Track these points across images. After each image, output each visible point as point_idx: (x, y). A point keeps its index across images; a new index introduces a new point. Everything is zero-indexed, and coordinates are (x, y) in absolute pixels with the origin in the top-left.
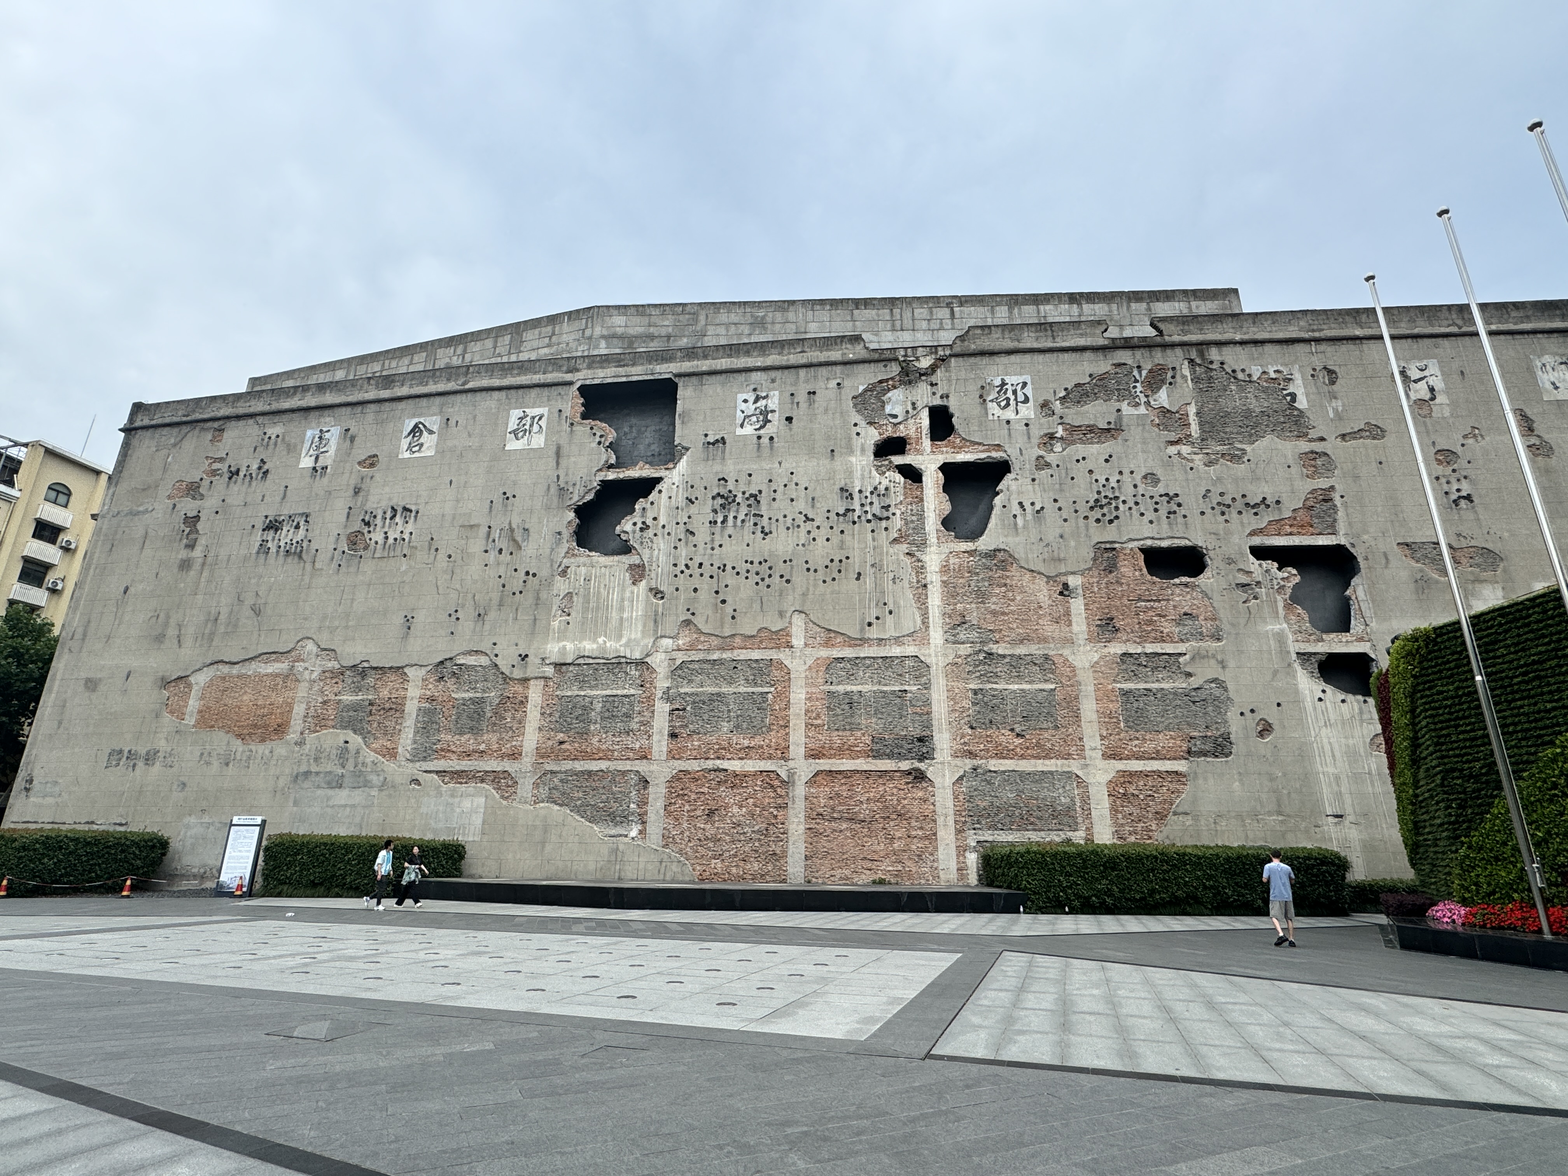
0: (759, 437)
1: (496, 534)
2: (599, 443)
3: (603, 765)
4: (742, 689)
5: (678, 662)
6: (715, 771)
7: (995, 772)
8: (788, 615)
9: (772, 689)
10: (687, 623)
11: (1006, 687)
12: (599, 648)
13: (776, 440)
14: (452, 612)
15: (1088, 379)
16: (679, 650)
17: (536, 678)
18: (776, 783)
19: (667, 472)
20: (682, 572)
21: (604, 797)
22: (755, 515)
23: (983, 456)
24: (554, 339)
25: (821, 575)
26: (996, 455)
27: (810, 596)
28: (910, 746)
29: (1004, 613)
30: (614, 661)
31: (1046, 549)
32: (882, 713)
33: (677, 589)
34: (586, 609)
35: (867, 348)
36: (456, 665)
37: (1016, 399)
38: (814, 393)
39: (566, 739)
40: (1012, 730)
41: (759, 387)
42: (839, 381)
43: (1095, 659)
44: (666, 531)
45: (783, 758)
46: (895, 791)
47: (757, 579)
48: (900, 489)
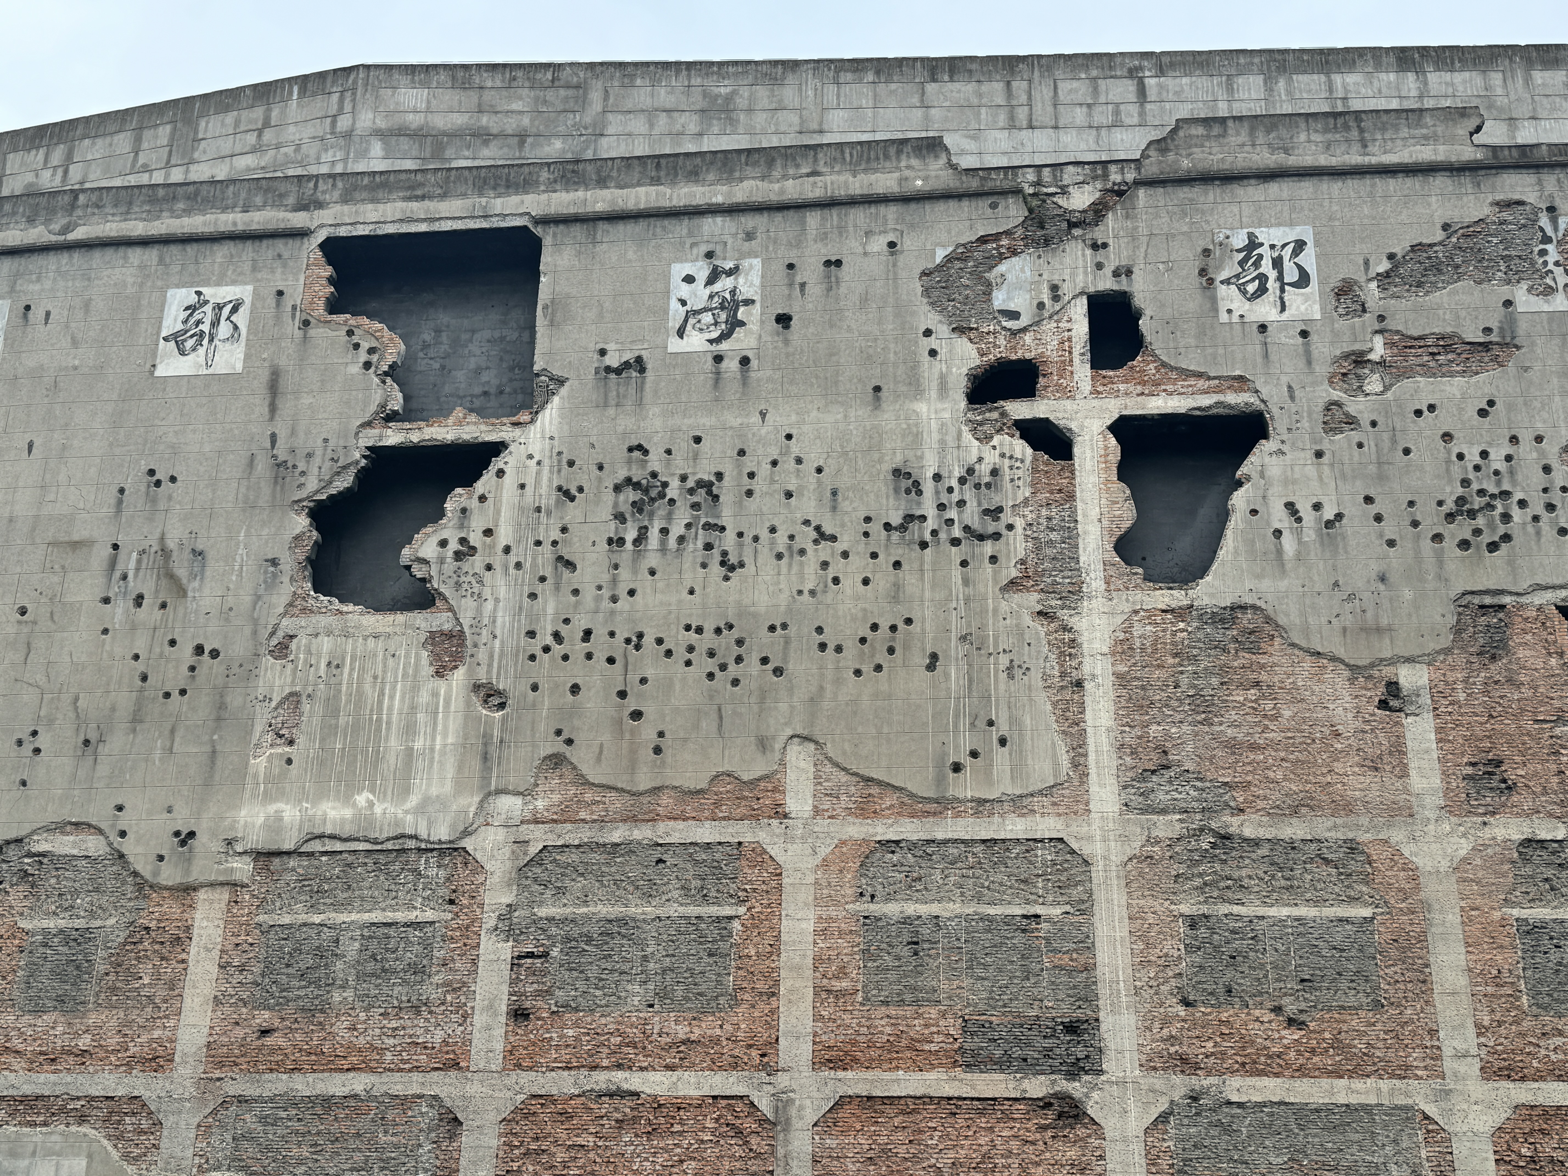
0: (718, 359)
1: (129, 562)
2: (367, 365)
3: (358, 1083)
4: (674, 910)
5: (534, 849)
6: (611, 1095)
7: (1240, 1105)
8: (778, 746)
9: (742, 910)
10: (556, 761)
11: (1262, 911)
12: (357, 818)
13: (754, 363)
14: (25, 735)
15: (1439, 235)
16: (536, 822)
17: (212, 885)
18: (749, 1124)
19: (518, 432)
20: (546, 649)
21: (358, 1157)
22: (707, 526)
23: (1206, 401)
24: (268, 136)
25: (851, 657)
26: (1236, 399)
27: (826, 705)
28: (1047, 1043)
29: (1254, 747)
30: (389, 846)
31: (1348, 606)
32: (985, 966)
33: (535, 688)
34: (329, 730)
35: (953, 167)
36: (30, 855)
37: (1280, 278)
38: (838, 263)
39: (276, 1023)
40: (1277, 1010)
41: (719, 250)
42: (891, 237)
43: (1463, 853)
44: (513, 559)
45: (764, 1067)
46: (1014, 1145)
47: (711, 665)
48: (1023, 473)
